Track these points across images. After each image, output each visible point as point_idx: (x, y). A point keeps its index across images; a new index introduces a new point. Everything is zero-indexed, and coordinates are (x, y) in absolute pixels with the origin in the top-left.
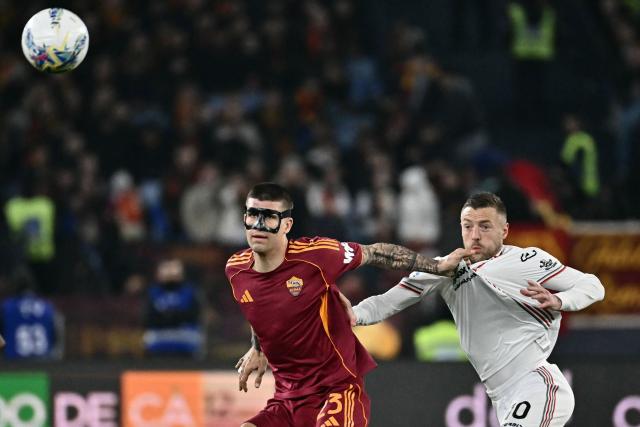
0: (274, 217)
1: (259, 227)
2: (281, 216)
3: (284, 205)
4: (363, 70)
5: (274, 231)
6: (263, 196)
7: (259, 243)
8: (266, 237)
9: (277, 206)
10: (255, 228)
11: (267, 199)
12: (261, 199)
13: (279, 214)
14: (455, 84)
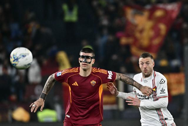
0: (89, 59)
1: (85, 61)
2: (92, 58)
3: (92, 55)
4: (15, 27)
5: (90, 63)
6: (86, 51)
7: (85, 66)
8: (87, 65)
9: (90, 55)
10: (84, 62)
11: (87, 52)
12: (85, 53)
13: (91, 57)
14: (46, 30)
